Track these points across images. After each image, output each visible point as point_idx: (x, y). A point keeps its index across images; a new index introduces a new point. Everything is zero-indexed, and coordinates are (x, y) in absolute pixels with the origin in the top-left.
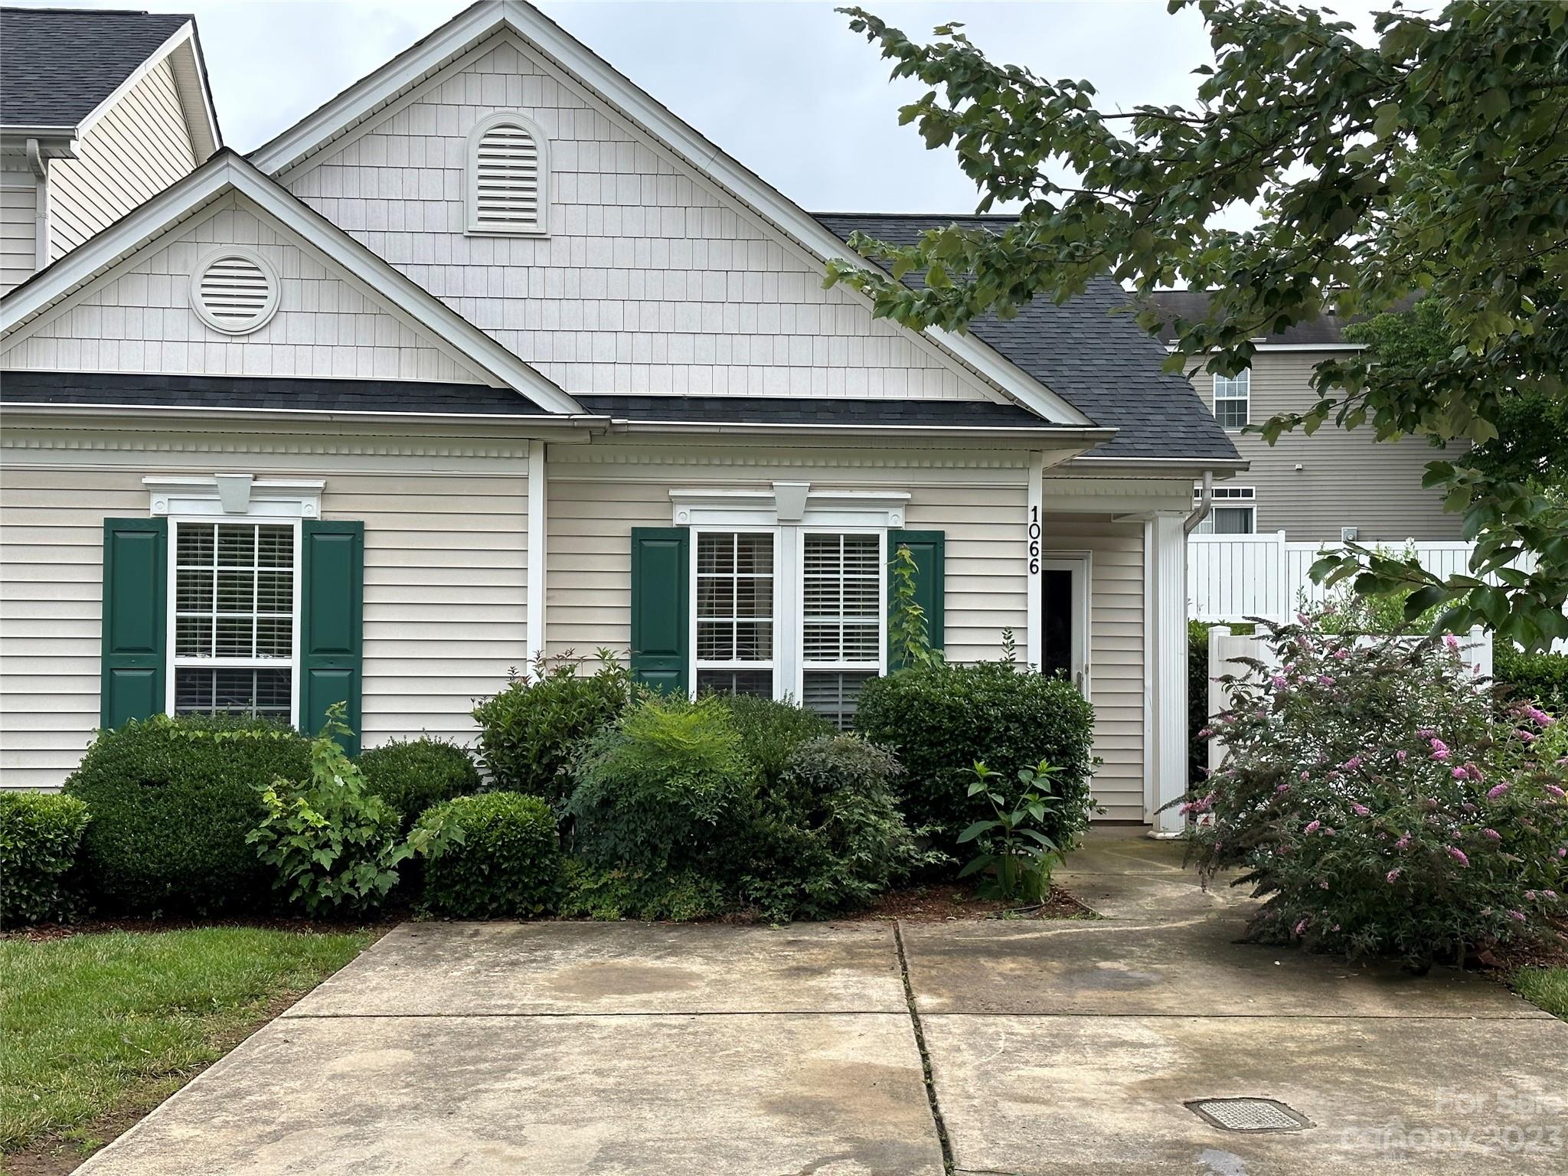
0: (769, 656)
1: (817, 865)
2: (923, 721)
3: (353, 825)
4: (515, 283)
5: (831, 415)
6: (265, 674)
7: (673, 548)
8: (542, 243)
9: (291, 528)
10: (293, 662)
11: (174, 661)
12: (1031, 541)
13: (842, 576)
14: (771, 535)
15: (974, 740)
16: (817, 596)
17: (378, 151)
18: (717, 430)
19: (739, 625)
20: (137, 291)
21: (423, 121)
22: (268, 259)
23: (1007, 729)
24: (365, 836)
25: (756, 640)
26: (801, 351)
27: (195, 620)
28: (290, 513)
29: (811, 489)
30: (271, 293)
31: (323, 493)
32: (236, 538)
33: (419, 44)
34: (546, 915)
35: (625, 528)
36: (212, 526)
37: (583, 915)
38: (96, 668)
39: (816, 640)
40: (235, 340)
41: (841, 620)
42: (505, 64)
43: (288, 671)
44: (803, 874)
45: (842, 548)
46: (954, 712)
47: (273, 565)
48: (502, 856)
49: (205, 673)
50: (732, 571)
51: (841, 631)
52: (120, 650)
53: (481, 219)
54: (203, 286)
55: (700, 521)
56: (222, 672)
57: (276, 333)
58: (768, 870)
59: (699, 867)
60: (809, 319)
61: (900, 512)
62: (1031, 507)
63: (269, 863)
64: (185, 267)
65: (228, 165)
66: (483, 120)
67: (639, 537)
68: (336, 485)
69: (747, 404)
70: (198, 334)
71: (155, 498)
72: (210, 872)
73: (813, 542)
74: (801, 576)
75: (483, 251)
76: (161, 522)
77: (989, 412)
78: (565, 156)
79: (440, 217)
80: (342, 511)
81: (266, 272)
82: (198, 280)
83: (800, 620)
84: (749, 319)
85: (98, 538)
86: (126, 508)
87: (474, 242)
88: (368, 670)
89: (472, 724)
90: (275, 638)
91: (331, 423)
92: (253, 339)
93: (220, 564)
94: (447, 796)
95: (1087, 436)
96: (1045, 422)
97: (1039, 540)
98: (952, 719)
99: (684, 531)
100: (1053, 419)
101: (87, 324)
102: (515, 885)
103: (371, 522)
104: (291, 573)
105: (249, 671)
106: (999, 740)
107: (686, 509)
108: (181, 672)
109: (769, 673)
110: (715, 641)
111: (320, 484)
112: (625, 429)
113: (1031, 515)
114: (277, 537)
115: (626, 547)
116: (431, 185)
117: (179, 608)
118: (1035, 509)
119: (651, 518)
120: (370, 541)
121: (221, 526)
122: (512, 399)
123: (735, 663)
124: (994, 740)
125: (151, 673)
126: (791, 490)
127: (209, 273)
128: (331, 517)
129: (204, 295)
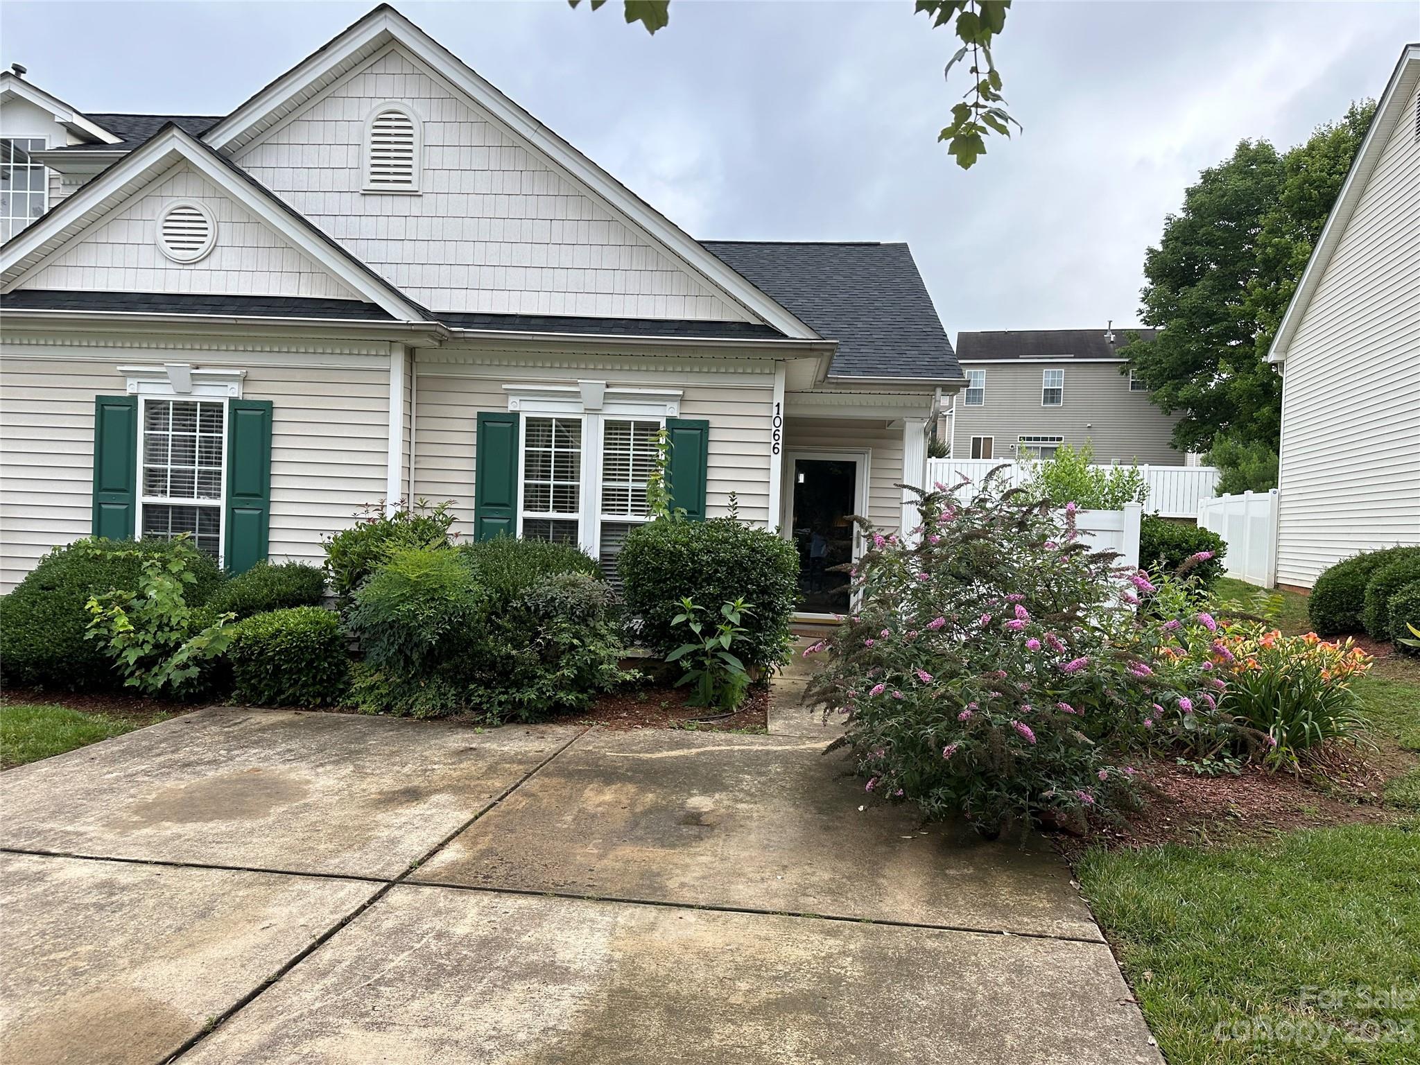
0: (574, 509)
1: (531, 678)
4: (396, 228)
5: (623, 330)
6: (204, 509)
7: (508, 428)
8: (416, 198)
9: (221, 405)
10: (222, 503)
11: (141, 499)
12: (774, 429)
13: (631, 452)
14: (580, 421)
16: (612, 467)
17: (301, 133)
18: (530, 338)
19: (555, 486)
20: (120, 233)
21: (335, 110)
22: (207, 208)
25: (567, 498)
26: (605, 281)
27: (156, 470)
28: (222, 394)
29: (608, 386)
30: (209, 233)
31: (243, 379)
32: (185, 410)
33: (324, 49)
35: (473, 413)
36: (169, 402)
38: (89, 502)
39: (611, 499)
40: (186, 267)
41: (630, 485)
42: (393, 66)
43: (218, 509)
44: (519, 686)
45: (632, 432)
47: (212, 432)
49: (165, 508)
50: (550, 447)
51: (630, 493)
52: (104, 490)
53: (371, 181)
54: (165, 228)
55: (528, 409)
56: (174, 507)
57: (213, 262)
58: (490, 681)
59: (442, 674)
60: (611, 258)
61: (676, 405)
62: (775, 404)
64: (153, 214)
65: (173, 136)
66: (380, 107)
67: (484, 420)
68: (252, 374)
69: (562, 321)
70: (161, 263)
71: (129, 381)
73: (610, 426)
74: (601, 451)
75: (374, 204)
76: (134, 398)
77: (745, 329)
78: (435, 134)
79: (343, 180)
80: (256, 393)
81: (206, 217)
82: (162, 223)
83: (600, 484)
84: (566, 256)
85: (92, 409)
86: (111, 388)
87: (367, 197)
88: (274, 510)
90: (208, 483)
91: (236, 326)
92: (198, 266)
93: (173, 430)
95: (813, 346)
96: (785, 336)
97: (781, 429)
99: (516, 415)
100: (790, 335)
101: (88, 255)
102: (296, 682)
103: (278, 402)
104: (221, 438)
105: (193, 508)
107: (517, 399)
108: (146, 507)
109: (574, 524)
110: (536, 498)
111: (239, 372)
112: (462, 335)
113: (775, 409)
114: (212, 411)
115: (473, 426)
116: (339, 156)
117: (145, 461)
118: (778, 405)
119: (491, 405)
120: (277, 416)
121: (175, 403)
122: (375, 310)
123: (552, 515)
124: (704, 580)
125: (125, 507)
126: (592, 386)
127: (169, 218)
128: (249, 397)
129: (165, 234)
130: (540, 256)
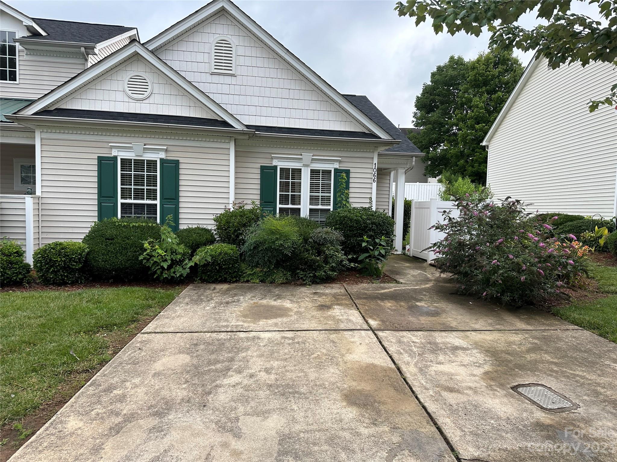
0: (300, 204)
1: (320, 267)
2: (348, 224)
3: (174, 254)
4: (226, 89)
5: (319, 134)
6: (149, 205)
7: (272, 172)
8: (234, 77)
9: (156, 161)
10: (158, 202)
11: (120, 201)
12: (374, 173)
13: (321, 182)
14: (301, 169)
15: (362, 230)
16: (314, 187)
17: (183, 46)
18: (286, 137)
19: (291, 195)
20: (107, 85)
21: (198, 37)
22: (148, 77)
23: (372, 227)
24: (178, 257)
25: (296, 200)
26: (311, 114)
27: (127, 188)
28: (157, 157)
29: (313, 156)
30: (149, 87)
31: (166, 151)
32: (139, 164)
33: (197, 12)
34: (236, 281)
35: (259, 166)
36: (131, 160)
37: (248, 281)
38: (96, 202)
39: (313, 200)
40: (138, 102)
41: (320, 194)
42: (223, 21)
43: (156, 205)
44: (315, 270)
45: (321, 174)
46: (357, 221)
47: (151, 172)
48: (223, 264)
49: (130, 205)
50: (289, 179)
51: (320, 197)
52: (103, 197)
53: (215, 69)
54: (128, 84)
55: (281, 164)
56: (135, 204)
57: (151, 100)
58: (305, 269)
59: (283, 267)
60: (313, 105)
61: (338, 163)
62: (374, 163)
63: (147, 266)
64: (122, 78)
65: (135, 45)
66: (218, 38)
67: (263, 169)
68: (170, 148)
69: (295, 130)
70: (127, 99)
71: (113, 150)
72: (127, 268)
73: (312, 171)
74: (309, 181)
75: (216, 78)
76: (115, 158)
77: (363, 135)
78: (241, 51)
79: (203, 67)
80: (172, 156)
81: (148, 81)
82: (126, 82)
83: (309, 194)
84: (295, 104)
85: (96, 162)
86: (105, 153)
87: (213, 76)
88: (181, 205)
89: (213, 222)
90: (152, 195)
91: (168, 128)
92: (144, 102)
93: (134, 171)
94: (205, 244)
95: (392, 142)
96: (380, 138)
97: (376, 173)
98: (356, 223)
99: (276, 167)
100: (382, 138)
101: (91, 95)
102: (227, 273)
103: (181, 160)
104: (157, 175)
105: (143, 205)
106: (370, 230)
107: (276, 160)
108: (122, 204)
109: (299, 209)
110: (284, 199)
111: (165, 148)
112: (259, 135)
113: (374, 165)
114: (152, 164)
115: (259, 171)
116: (200, 57)
117: (122, 184)
118: (375, 164)
119: (266, 163)
120: (181, 166)
121: (134, 160)
122: (225, 124)
123: (290, 206)
124: (368, 230)
125: (113, 204)
126: (307, 156)
127: (130, 80)
128: (169, 158)
129: (128, 87)
130: (285, 103)
